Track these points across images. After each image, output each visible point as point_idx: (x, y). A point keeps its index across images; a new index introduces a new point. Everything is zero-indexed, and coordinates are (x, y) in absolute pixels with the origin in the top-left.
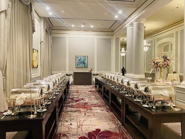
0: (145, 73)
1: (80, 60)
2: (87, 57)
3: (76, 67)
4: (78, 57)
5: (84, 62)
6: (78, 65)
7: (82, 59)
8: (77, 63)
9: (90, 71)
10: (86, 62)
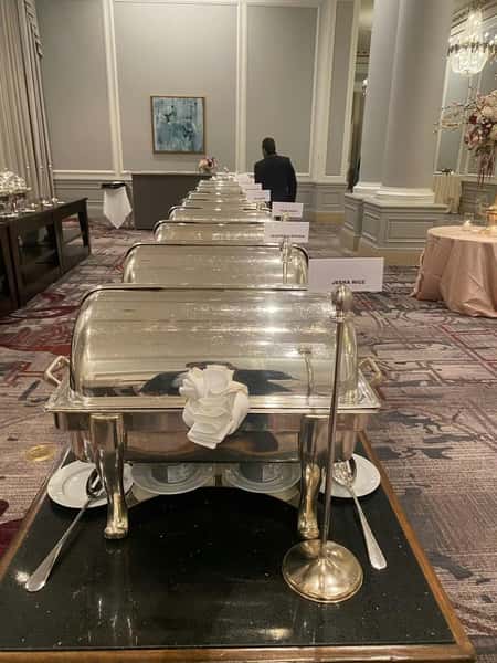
0: (463, 183)
1: (172, 118)
2: (199, 101)
3: (155, 152)
4: (162, 102)
5: (189, 125)
6: (160, 141)
7: (180, 112)
8: (160, 131)
9: (207, 170)
10: (196, 127)
